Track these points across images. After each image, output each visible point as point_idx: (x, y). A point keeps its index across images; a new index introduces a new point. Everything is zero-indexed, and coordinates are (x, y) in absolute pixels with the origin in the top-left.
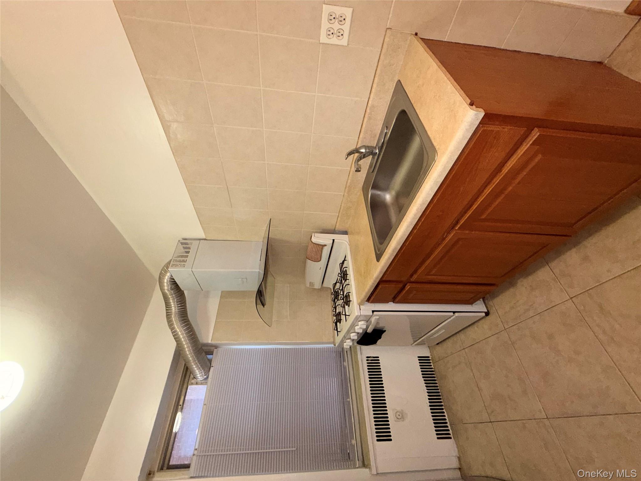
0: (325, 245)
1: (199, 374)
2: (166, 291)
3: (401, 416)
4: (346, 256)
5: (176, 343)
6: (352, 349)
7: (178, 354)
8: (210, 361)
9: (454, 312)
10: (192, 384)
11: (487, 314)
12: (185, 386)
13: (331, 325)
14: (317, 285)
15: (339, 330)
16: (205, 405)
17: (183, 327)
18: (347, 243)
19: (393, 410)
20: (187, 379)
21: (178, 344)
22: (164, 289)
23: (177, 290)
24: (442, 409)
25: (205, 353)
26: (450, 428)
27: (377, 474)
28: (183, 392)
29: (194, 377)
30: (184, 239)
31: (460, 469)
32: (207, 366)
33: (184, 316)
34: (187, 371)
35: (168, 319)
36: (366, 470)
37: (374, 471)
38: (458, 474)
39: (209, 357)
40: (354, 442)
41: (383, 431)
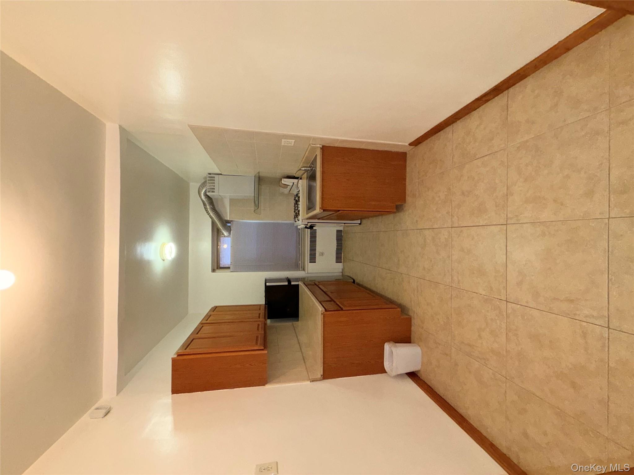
0: (289, 186)
1: (226, 234)
3: (322, 254)
6: (303, 229)
7: (213, 223)
8: (230, 227)
9: (345, 223)
10: (222, 237)
11: (360, 224)
12: (219, 238)
13: (293, 216)
15: (295, 220)
16: (231, 246)
17: (214, 214)
19: (319, 252)
20: (219, 236)
21: (212, 220)
22: (202, 198)
23: (209, 199)
24: (341, 252)
25: (226, 224)
26: (342, 259)
27: (308, 273)
28: (219, 241)
29: (223, 234)
30: (210, 174)
31: (342, 273)
32: (229, 230)
33: (214, 209)
34: (219, 232)
35: (206, 211)
36: (304, 272)
37: (306, 272)
38: (341, 274)
39: (229, 225)
40: (300, 262)
41: (313, 259)
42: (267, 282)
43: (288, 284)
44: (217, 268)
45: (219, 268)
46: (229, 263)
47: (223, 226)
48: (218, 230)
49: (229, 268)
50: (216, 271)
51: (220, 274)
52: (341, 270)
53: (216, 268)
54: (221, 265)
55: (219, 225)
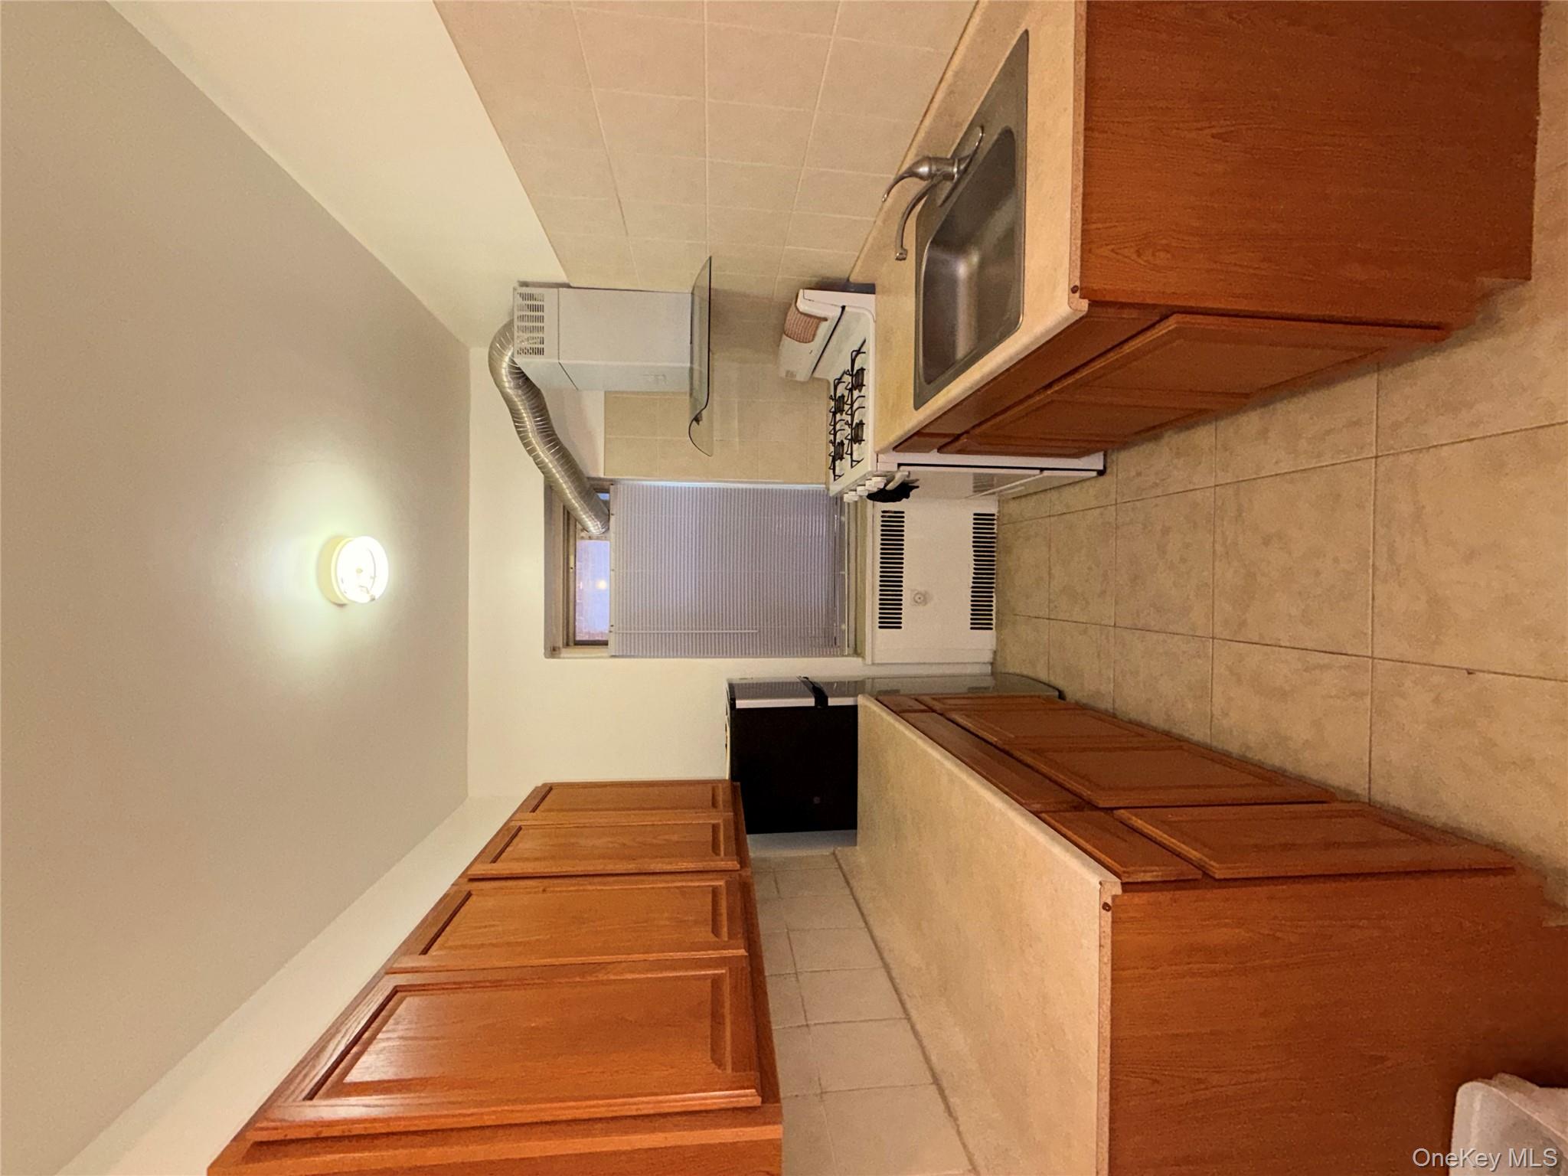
0: (825, 319)
1: (593, 526)
2: (509, 390)
3: (923, 599)
4: (864, 342)
5: (542, 475)
6: (859, 504)
7: (551, 490)
8: (607, 503)
9: (1042, 470)
10: (582, 538)
11: (1101, 473)
12: (572, 541)
13: (825, 461)
14: (802, 375)
15: (837, 472)
16: (612, 570)
17: (549, 449)
18: (870, 316)
19: (912, 591)
20: (572, 533)
22: (504, 387)
23: (527, 387)
24: (992, 592)
25: (594, 491)
26: (994, 617)
27: (873, 664)
28: (572, 550)
29: (584, 529)
30: (525, 284)
31: (992, 664)
32: (604, 513)
33: (549, 434)
34: (572, 522)
35: (522, 439)
36: (858, 661)
37: (869, 661)
38: (989, 669)
39: (603, 496)
40: (844, 627)
41: (890, 618)
42: (737, 694)
43: (816, 702)
44: (567, 645)
45: (571, 643)
46: (605, 628)
47: (582, 498)
48: (569, 516)
49: (605, 643)
50: (560, 653)
51: (574, 662)
52: (988, 657)
53: (560, 643)
54: (581, 632)
55: (567, 491)
